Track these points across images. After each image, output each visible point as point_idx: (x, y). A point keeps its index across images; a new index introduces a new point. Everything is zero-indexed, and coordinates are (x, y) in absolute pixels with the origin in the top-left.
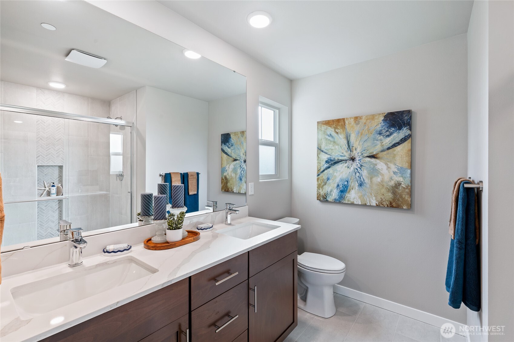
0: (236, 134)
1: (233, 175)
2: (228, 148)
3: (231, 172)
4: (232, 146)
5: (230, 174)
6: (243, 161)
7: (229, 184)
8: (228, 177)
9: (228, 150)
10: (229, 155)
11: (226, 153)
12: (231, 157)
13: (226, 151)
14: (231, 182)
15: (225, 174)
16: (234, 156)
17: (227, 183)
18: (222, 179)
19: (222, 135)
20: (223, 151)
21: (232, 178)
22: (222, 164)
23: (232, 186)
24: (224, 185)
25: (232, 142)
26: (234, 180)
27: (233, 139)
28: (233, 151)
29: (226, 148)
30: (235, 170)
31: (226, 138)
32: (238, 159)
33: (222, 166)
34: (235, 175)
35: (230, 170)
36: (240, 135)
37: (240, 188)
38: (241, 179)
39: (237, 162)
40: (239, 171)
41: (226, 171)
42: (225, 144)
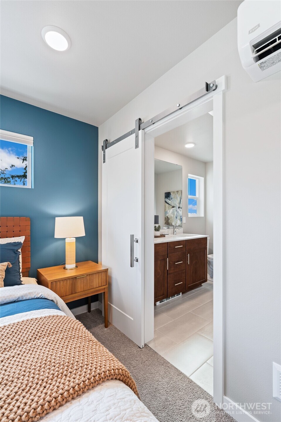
0: (174, 192)
1: (172, 216)
2: (169, 200)
3: (171, 214)
4: (172, 199)
5: (170, 215)
6: (178, 208)
7: (169, 221)
8: (169, 217)
9: (169, 202)
10: (170, 205)
11: (168, 204)
12: (171, 205)
13: (168, 202)
14: (171, 219)
15: (167, 215)
16: (173, 205)
17: (168, 220)
18: (165, 218)
19: (165, 193)
20: (166, 202)
21: (171, 217)
22: (165, 210)
23: (171, 222)
24: (166, 222)
25: (172, 197)
26: (173, 218)
27: (172, 195)
28: (172, 202)
29: (168, 200)
30: (173, 213)
31: (168, 195)
32: (175, 206)
33: (165, 211)
34: (173, 215)
35: (171, 213)
36: (176, 193)
37: (176, 223)
38: (177, 218)
39: (175, 208)
40: (176, 213)
41: (168, 213)
42: (167, 198)
